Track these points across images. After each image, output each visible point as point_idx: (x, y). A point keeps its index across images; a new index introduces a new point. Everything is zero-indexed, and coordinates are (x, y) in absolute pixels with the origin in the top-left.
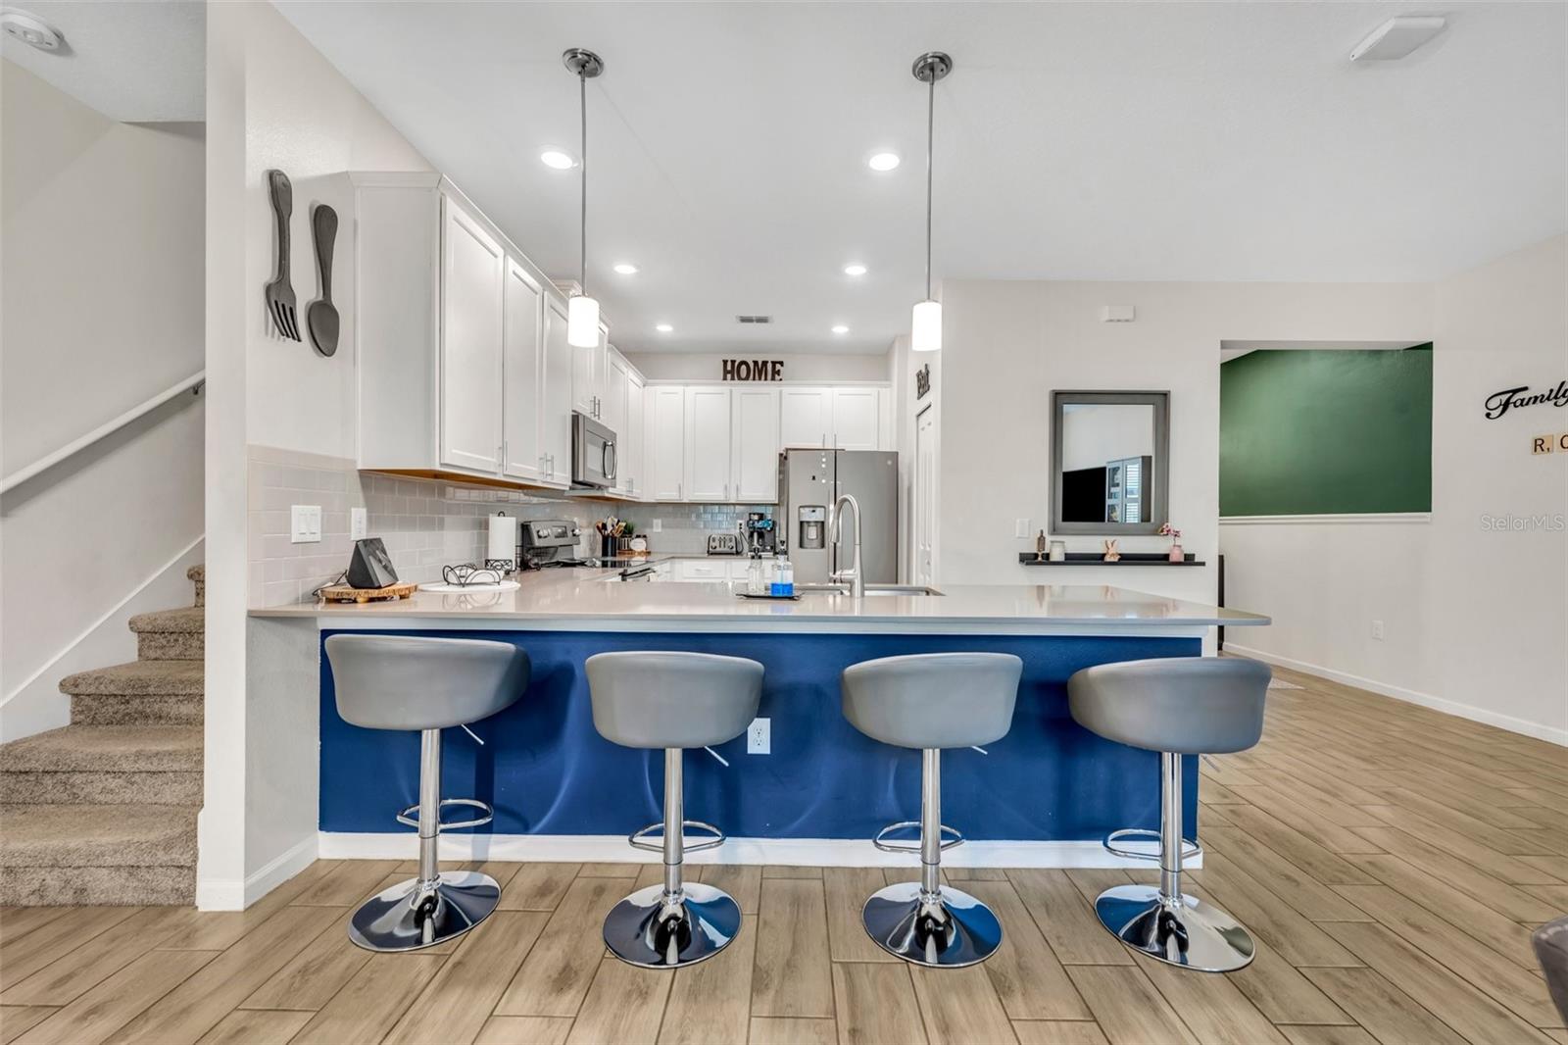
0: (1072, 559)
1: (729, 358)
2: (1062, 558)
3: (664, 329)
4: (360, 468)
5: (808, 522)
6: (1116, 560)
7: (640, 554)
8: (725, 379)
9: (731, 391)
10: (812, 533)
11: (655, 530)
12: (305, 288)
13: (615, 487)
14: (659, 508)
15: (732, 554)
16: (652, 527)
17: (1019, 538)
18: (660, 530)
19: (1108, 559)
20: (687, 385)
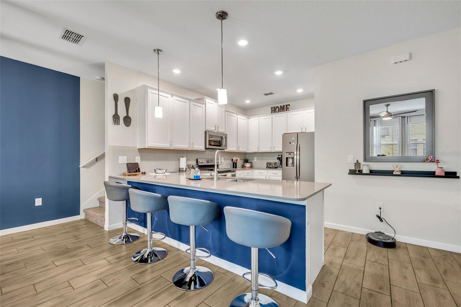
0: (372, 173)
1: (273, 106)
2: (368, 172)
3: (248, 102)
4: (138, 148)
5: (289, 158)
6: (400, 174)
7: (247, 167)
8: (272, 113)
9: (272, 117)
10: (290, 161)
11: (255, 161)
12: (122, 113)
13: (227, 149)
14: (256, 154)
15: (273, 168)
16: (254, 160)
17: (349, 163)
18: (256, 161)
19: (394, 173)
20: (260, 117)
